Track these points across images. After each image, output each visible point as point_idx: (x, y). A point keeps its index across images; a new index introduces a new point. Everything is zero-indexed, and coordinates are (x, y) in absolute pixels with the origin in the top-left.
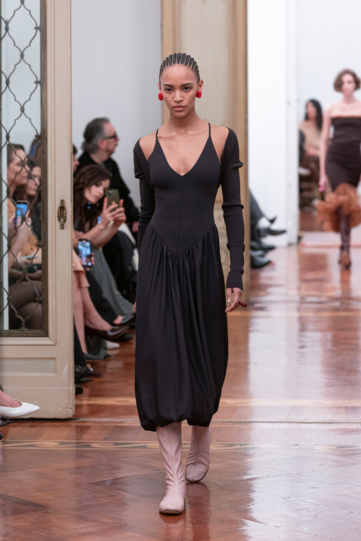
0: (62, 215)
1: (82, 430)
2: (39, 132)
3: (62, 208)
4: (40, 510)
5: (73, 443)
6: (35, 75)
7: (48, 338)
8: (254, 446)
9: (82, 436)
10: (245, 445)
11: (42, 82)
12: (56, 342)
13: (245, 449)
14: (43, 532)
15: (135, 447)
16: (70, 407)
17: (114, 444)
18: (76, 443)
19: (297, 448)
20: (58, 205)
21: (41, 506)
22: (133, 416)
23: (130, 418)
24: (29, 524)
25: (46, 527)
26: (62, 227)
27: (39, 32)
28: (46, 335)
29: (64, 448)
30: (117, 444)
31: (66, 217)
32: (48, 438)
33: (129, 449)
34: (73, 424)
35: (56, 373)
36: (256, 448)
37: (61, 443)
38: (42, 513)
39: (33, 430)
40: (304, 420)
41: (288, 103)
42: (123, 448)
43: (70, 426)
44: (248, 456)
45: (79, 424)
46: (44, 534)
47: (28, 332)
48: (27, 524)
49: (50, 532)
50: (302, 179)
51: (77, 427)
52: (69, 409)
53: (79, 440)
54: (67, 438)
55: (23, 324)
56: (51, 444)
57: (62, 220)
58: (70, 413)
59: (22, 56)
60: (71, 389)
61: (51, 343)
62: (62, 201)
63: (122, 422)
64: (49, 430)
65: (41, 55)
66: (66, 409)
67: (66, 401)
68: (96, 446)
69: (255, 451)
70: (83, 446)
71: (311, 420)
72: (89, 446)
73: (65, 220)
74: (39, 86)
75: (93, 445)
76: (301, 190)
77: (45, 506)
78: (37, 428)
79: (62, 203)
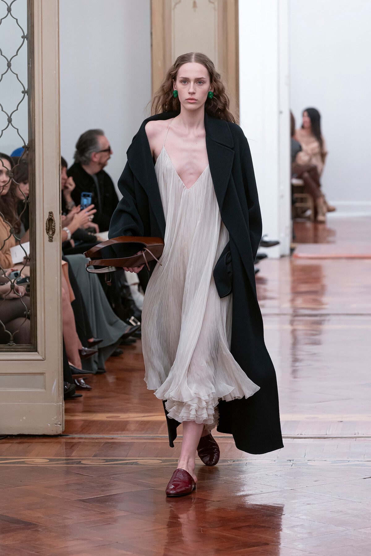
0: (50, 227)
1: (71, 446)
2: (27, 143)
3: (51, 220)
4: (29, 529)
5: (63, 460)
6: (22, 84)
7: (36, 353)
8: (247, 462)
9: (72, 452)
10: (238, 460)
11: (29, 92)
12: (45, 357)
13: (238, 465)
14: (33, 551)
15: (127, 464)
16: (59, 423)
17: (105, 461)
18: (66, 460)
19: (291, 463)
20: (47, 217)
21: (30, 524)
22: (124, 432)
23: (121, 434)
24: (18, 542)
25: (36, 546)
26: (51, 240)
27: (26, 41)
28: (35, 350)
29: (53, 465)
30: (107, 461)
31: (55, 229)
32: (37, 455)
33: (120, 466)
34: (63, 440)
35: (45, 389)
36: (250, 463)
37: (51, 460)
38: (31, 531)
39: (21, 447)
40: (298, 435)
41: (281, 112)
42: (114, 464)
43: (60, 442)
44: (242, 472)
45: (69, 441)
46: (34, 552)
47: (17, 347)
48: (16, 542)
49: (40, 551)
50: (294, 189)
51: (67, 443)
52: (59, 425)
53: (68, 456)
54: (57, 455)
55: (11, 339)
56: (40, 461)
57: (51, 233)
58: (60, 429)
59: (9, 65)
60: (60, 405)
61: (40, 358)
62: (51, 213)
63: (113, 439)
64: (38, 447)
65: (28, 64)
66: (55, 425)
67: (55, 417)
68: (87, 462)
69: (248, 466)
70: (73, 463)
71: (305, 435)
72: (79, 463)
73: (54, 233)
74: (26, 96)
75: (83, 462)
76: (294, 202)
77: (34, 524)
78: (26, 445)
79: (50, 215)
